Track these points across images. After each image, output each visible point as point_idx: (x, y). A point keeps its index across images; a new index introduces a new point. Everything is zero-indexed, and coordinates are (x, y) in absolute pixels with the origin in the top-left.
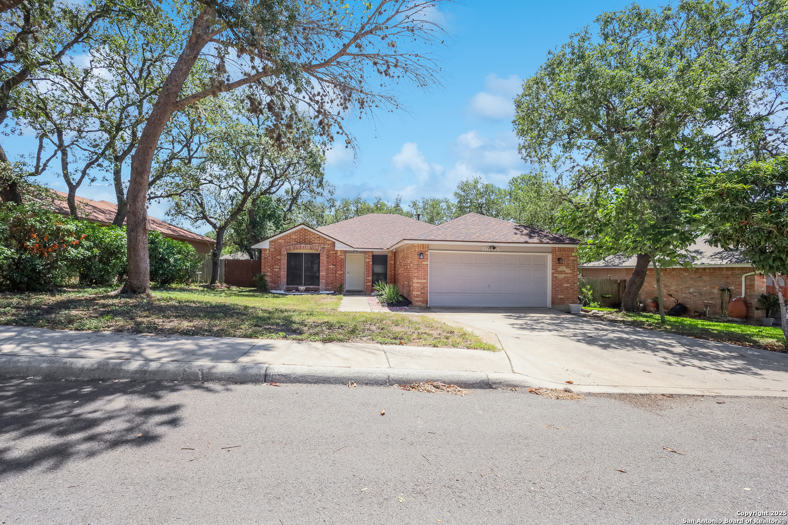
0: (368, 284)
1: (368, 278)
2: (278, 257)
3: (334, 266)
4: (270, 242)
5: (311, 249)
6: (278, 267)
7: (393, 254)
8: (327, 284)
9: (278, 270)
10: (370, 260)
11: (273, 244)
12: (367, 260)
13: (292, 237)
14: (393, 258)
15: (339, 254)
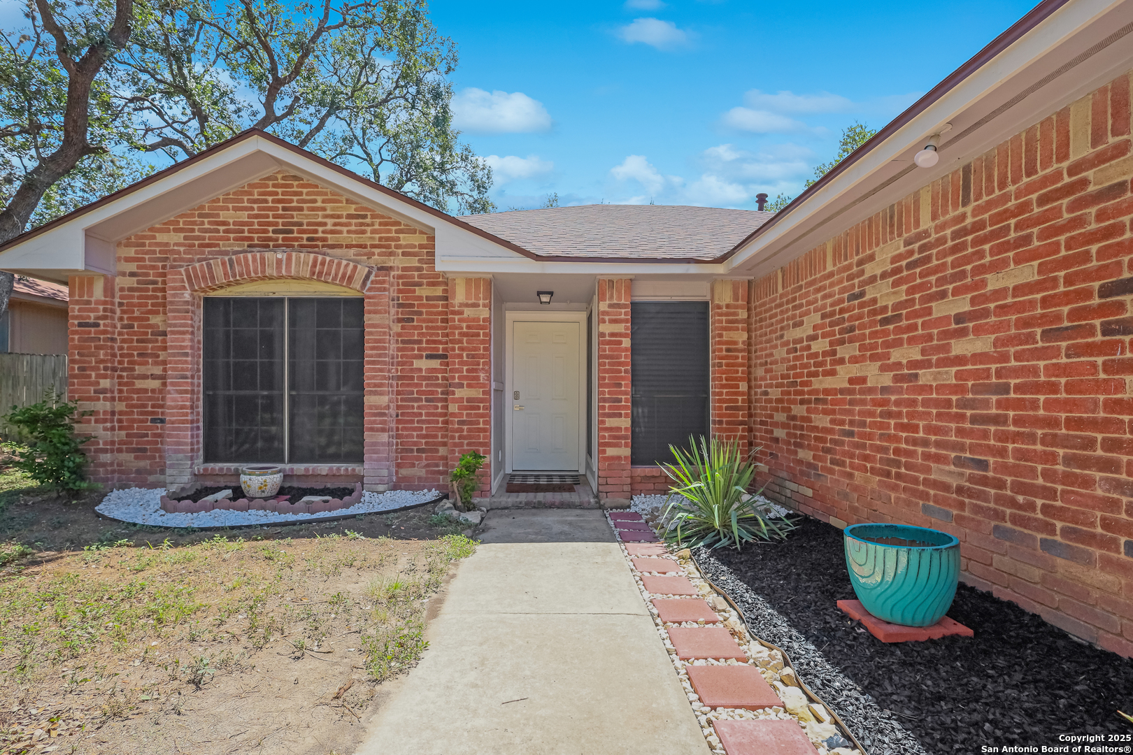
0: (611, 452)
1: (610, 422)
2: (156, 320)
3: (435, 364)
4: (89, 233)
5: (317, 275)
6: (158, 370)
7: (742, 292)
8: (404, 454)
9: (155, 384)
10: (620, 328)
11: (131, 252)
12: (607, 328)
13: (223, 215)
14: (743, 314)
15: (460, 296)
